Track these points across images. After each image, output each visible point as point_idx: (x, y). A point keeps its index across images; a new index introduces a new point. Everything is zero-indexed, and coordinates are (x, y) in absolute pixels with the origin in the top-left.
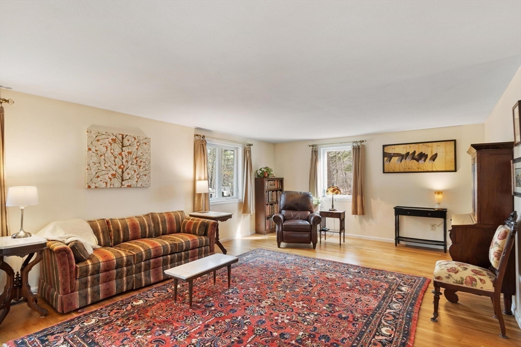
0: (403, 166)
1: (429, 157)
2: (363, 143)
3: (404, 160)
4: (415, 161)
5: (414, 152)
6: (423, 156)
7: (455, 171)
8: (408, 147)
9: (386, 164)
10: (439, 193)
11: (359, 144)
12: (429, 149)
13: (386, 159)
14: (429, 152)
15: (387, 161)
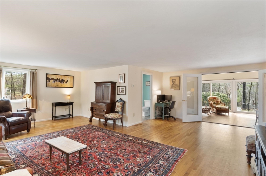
0: (55, 84)
1: (65, 81)
2: (36, 71)
3: (55, 82)
4: (60, 82)
5: (60, 79)
6: (63, 81)
7: (73, 87)
8: (57, 76)
9: (48, 83)
10: (68, 96)
11: (34, 71)
12: (65, 78)
13: (47, 80)
14: (65, 79)
15: (48, 81)
